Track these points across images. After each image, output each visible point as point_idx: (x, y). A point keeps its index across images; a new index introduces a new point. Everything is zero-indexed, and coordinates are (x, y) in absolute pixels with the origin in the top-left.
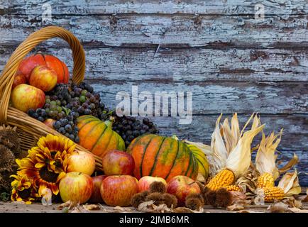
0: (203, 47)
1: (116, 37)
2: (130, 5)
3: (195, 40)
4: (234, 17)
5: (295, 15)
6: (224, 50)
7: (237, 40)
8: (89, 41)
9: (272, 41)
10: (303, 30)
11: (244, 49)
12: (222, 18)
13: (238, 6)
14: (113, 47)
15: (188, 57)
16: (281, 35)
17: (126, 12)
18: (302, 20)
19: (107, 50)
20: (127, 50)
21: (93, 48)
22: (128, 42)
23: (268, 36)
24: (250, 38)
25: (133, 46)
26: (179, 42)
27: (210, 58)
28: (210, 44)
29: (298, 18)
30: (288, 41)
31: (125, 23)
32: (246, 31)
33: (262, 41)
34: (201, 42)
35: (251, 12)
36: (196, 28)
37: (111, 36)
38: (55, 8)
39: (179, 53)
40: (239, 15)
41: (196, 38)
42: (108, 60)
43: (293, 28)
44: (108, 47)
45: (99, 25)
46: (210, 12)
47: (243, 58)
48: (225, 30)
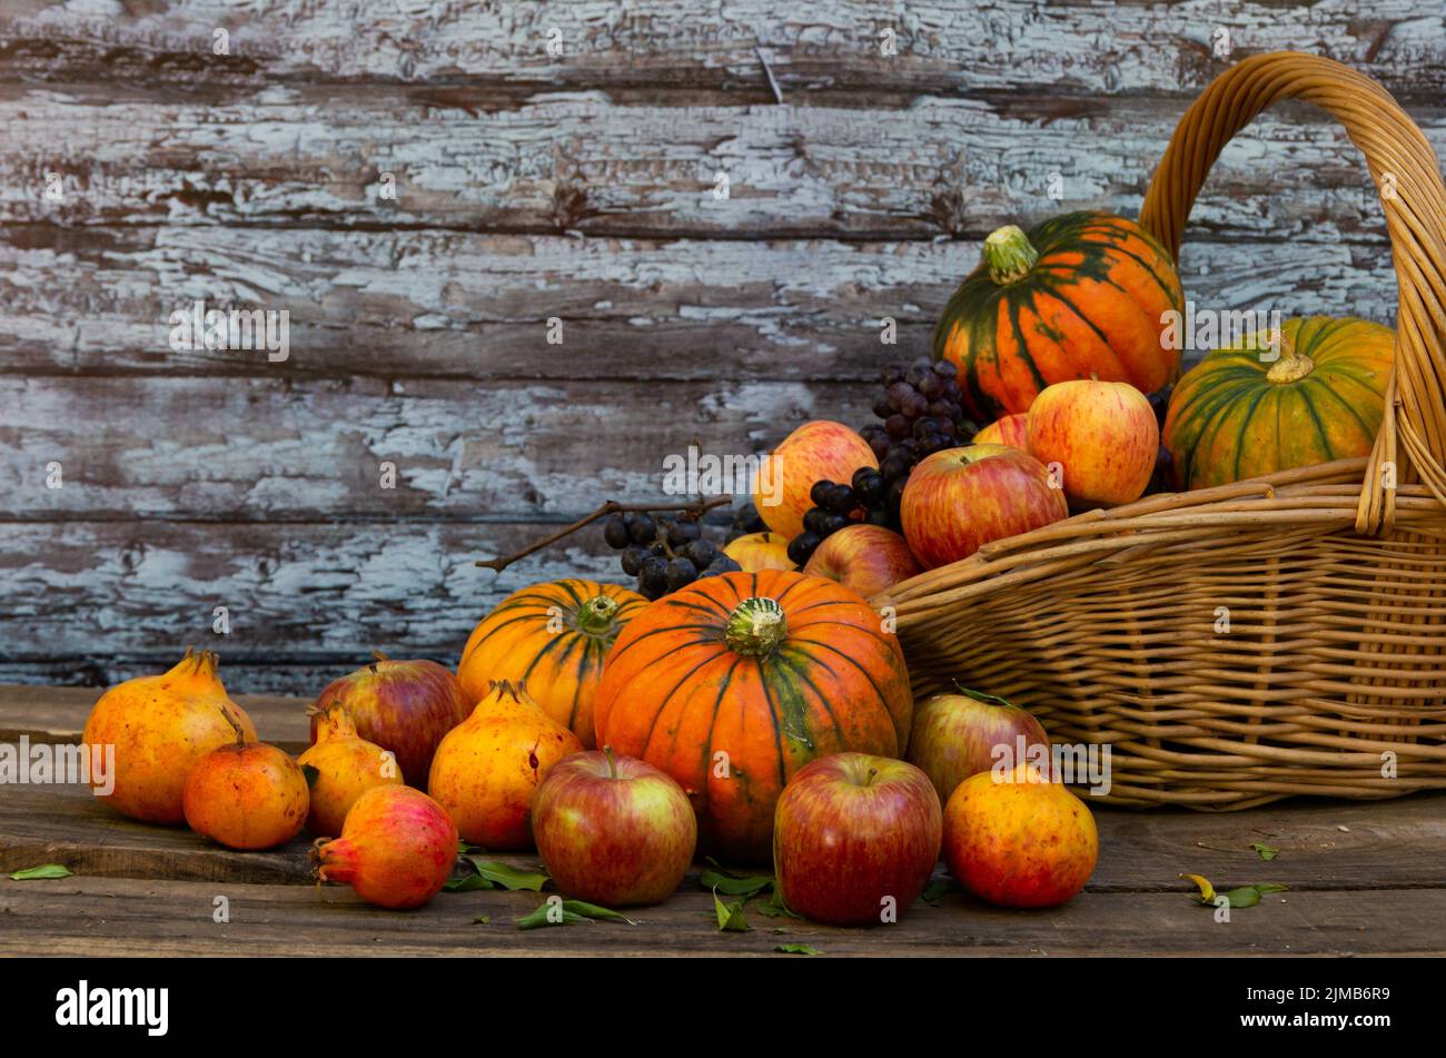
0: (547, 87)
1: (940, 136)
2: (871, 278)
3: (586, 119)
4: (408, 218)
5: (142, 225)
6: (453, 75)
7: (398, 117)
8: (1058, 123)
9: (245, 109)
10: (105, 154)
11: (366, 79)
12: (462, 218)
13: (394, 266)
14: (951, 90)
15: (617, 46)
16: (204, 136)
17: (890, 247)
18: (111, 201)
19: (981, 80)
20: (889, 81)
21: (1043, 89)
22: (885, 114)
23: (261, 132)
24: (340, 125)
25: (862, 96)
26: (655, 112)
27: (520, 38)
28: (518, 105)
29: (128, 211)
30: (174, 109)
31: (895, 198)
32: (357, 156)
33: (290, 112)
34: (558, 111)
35: (337, 238)
36: (581, 175)
37: (959, 140)
38: (1214, 270)
39: (659, 63)
40: (388, 227)
41: (582, 129)
42: (978, 32)
43: (151, 165)
44: (975, 94)
45: (1015, 190)
46: (514, 242)
47: (373, 36)
48: (450, 161)
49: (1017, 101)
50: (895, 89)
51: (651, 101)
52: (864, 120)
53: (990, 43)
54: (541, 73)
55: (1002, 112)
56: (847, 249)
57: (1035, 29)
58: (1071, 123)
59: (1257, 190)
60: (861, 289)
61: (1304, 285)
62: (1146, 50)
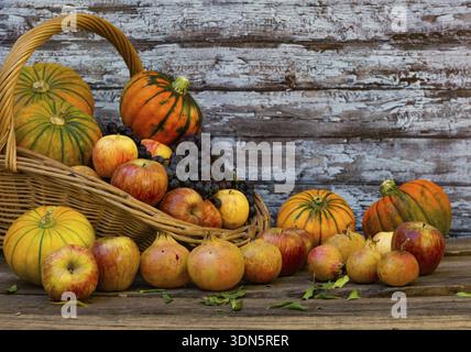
49: (312, 45)
50: (273, 42)
51: (193, 46)
52: (263, 52)
53: (303, 26)
54: (158, 38)
55: (308, 49)
56: (258, 94)
57: (318, 21)
58: (331, 51)
59: (393, 73)
60: (263, 107)
61: (409, 103)
62: (355, 27)
